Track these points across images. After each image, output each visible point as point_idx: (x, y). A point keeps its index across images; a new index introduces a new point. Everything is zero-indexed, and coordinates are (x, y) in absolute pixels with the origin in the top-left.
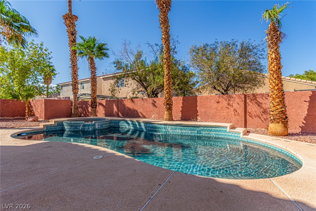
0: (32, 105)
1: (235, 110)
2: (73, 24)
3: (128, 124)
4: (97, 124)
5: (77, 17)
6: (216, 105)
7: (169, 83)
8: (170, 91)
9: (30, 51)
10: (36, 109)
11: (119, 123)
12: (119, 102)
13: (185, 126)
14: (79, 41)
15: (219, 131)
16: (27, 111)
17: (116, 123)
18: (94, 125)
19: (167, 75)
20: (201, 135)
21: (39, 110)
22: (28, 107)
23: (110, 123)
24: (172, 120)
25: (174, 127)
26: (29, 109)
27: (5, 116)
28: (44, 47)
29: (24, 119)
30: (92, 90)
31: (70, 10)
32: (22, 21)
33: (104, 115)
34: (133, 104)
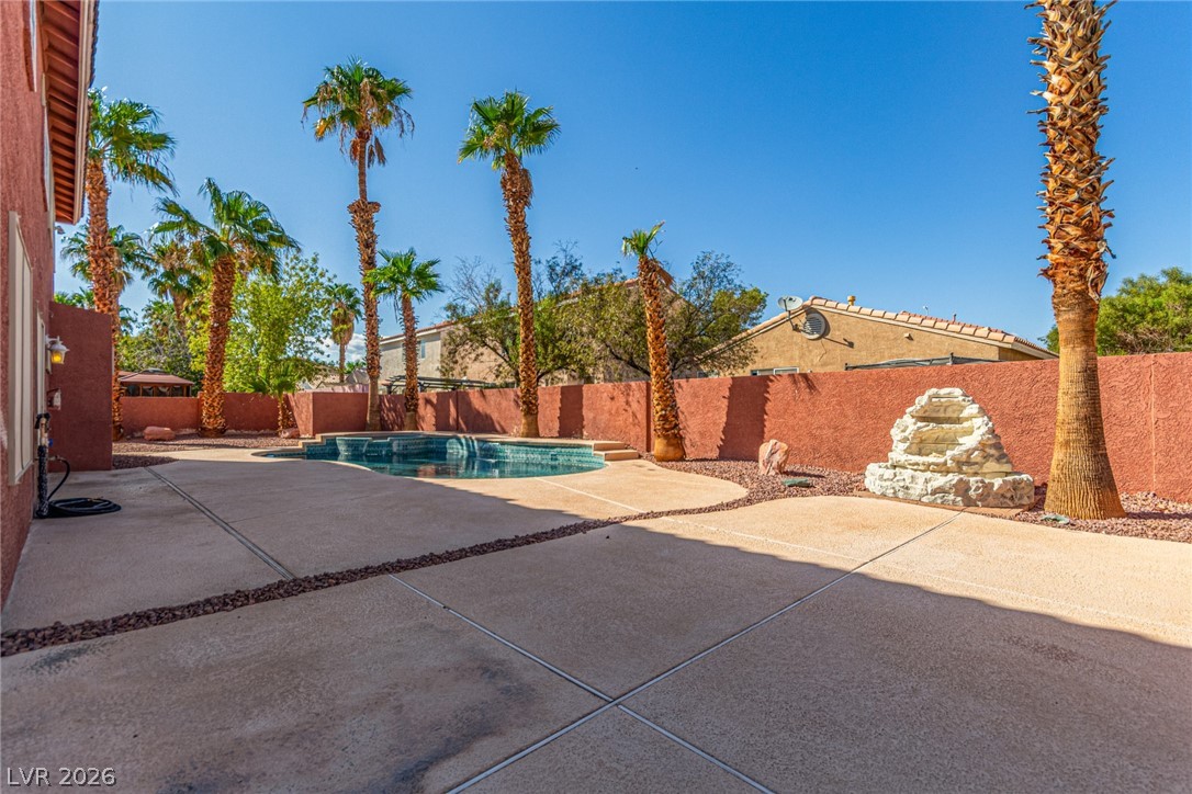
0: (293, 404)
1: (634, 415)
2: (368, 222)
3: (462, 444)
4: (395, 444)
5: (379, 205)
6: (608, 403)
7: (528, 359)
8: (529, 376)
9: (290, 277)
10: (299, 415)
11: (445, 443)
12: (460, 397)
13: (533, 447)
14: (380, 262)
15: (583, 455)
16: (280, 418)
17: (440, 443)
18: (390, 445)
19: (523, 342)
20: (557, 462)
21: (303, 416)
22: (283, 408)
23: (426, 443)
24: (537, 435)
25: (515, 448)
26: (284, 414)
27: (242, 428)
28: (321, 266)
29: (277, 435)
30: (408, 369)
31: (363, 192)
32: (271, 229)
33: (434, 428)
34: (484, 401)
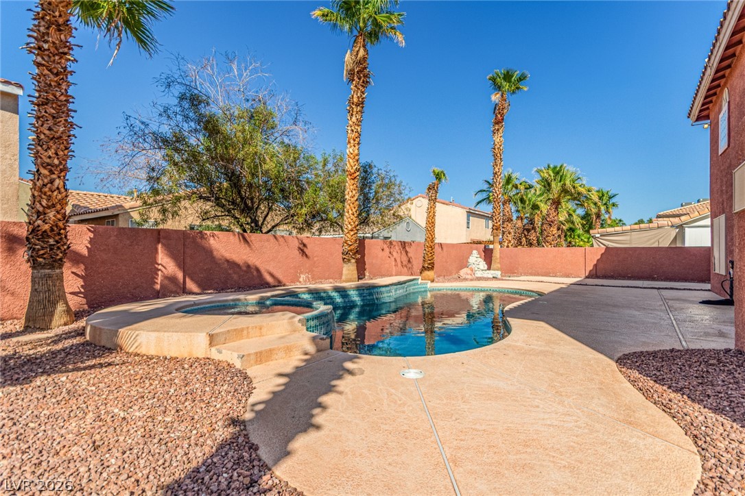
34: (248, 248)
